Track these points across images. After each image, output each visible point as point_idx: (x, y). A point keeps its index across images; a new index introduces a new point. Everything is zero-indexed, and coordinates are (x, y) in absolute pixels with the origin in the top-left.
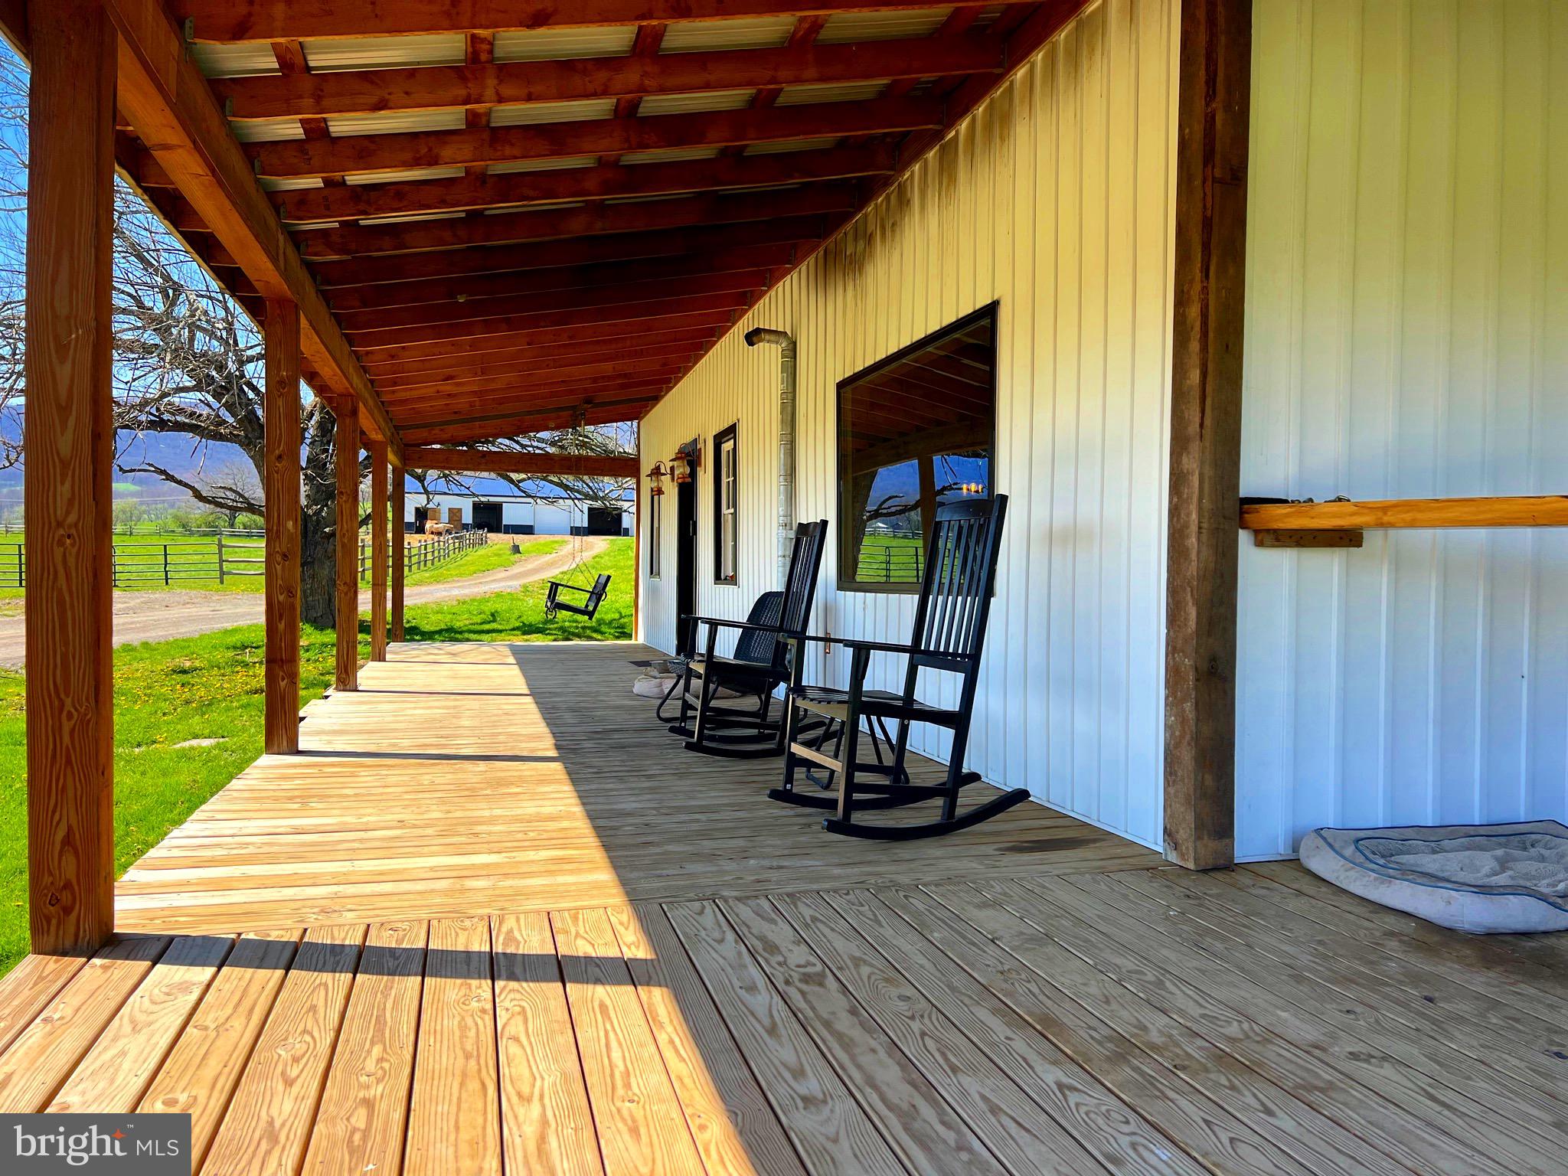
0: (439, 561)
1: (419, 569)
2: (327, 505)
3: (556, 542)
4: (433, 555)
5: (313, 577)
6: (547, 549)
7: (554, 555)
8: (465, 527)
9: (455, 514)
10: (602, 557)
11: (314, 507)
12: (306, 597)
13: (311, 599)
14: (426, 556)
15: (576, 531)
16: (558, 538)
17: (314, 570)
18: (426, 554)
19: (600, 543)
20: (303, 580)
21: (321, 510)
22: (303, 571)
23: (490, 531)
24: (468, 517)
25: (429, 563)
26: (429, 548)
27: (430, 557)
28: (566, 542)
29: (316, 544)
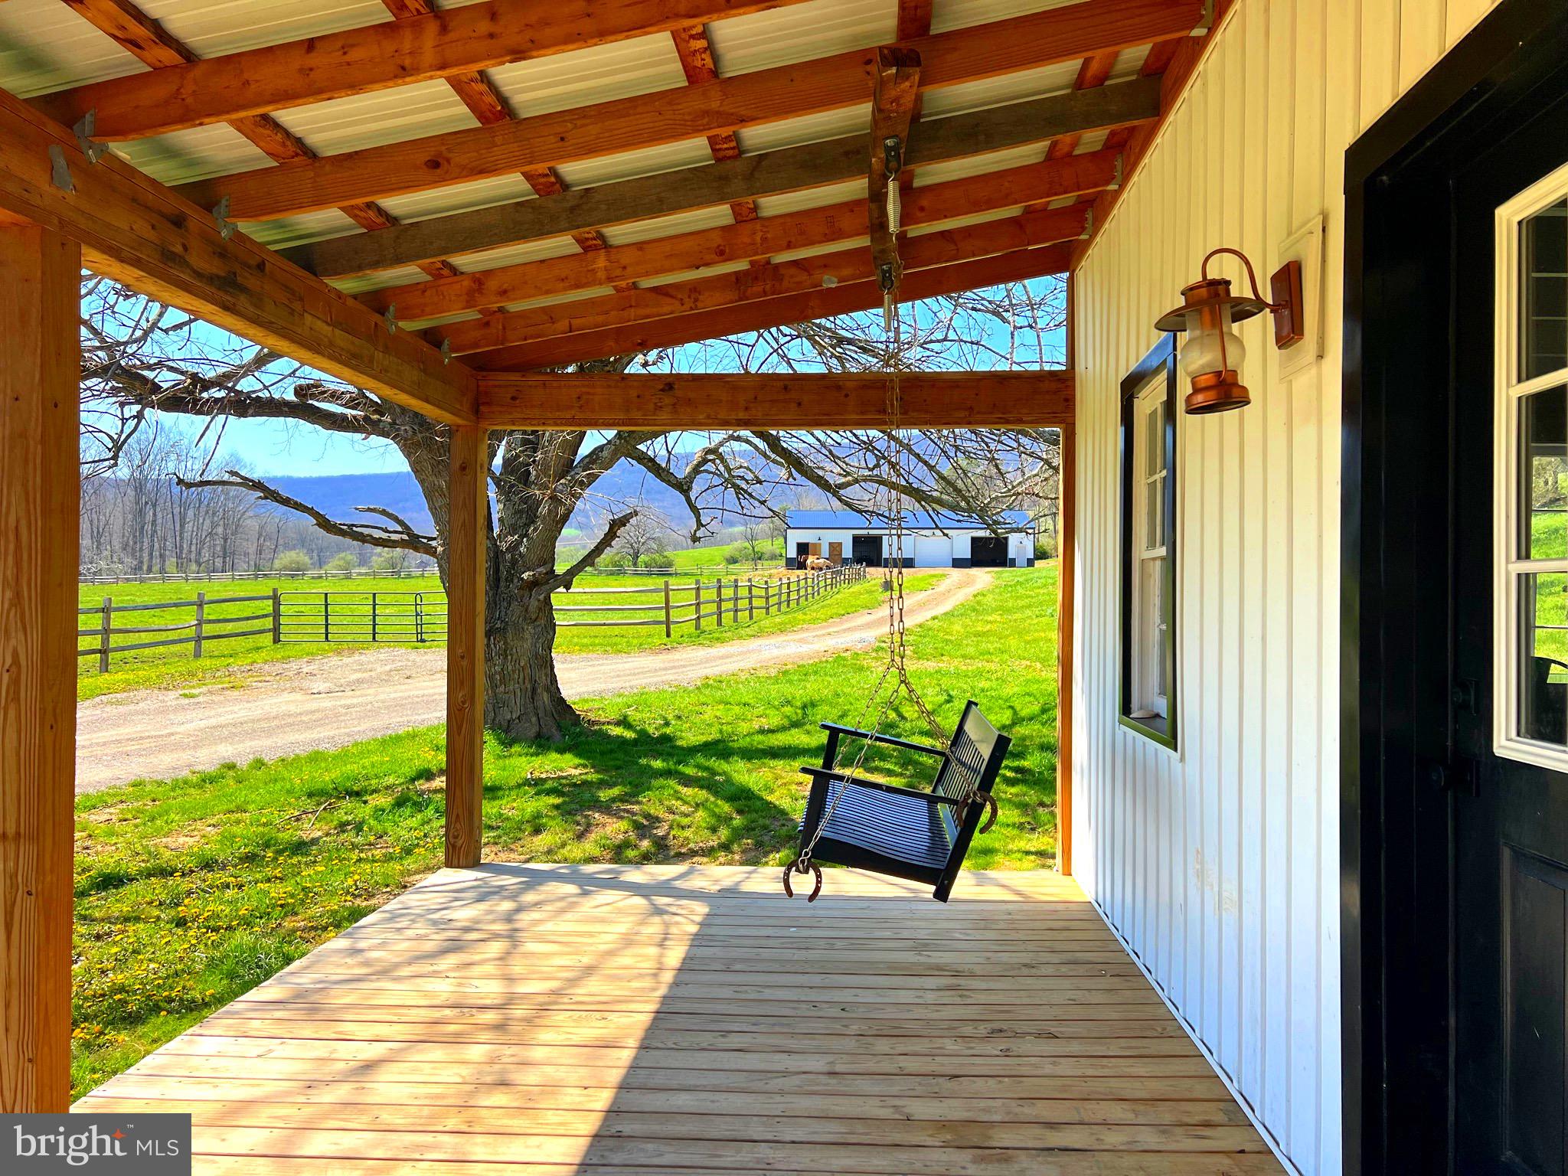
0: (807, 600)
1: (779, 610)
2: (526, 535)
3: (934, 576)
4: (798, 594)
5: (504, 654)
6: (922, 585)
7: (930, 592)
8: (845, 561)
9: (836, 548)
10: (984, 595)
11: (510, 538)
12: (494, 687)
13: (502, 689)
14: (789, 596)
15: (958, 563)
16: (939, 571)
17: (506, 643)
18: (789, 593)
19: (983, 577)
20: (489, 659)
21: (519, 543)
22: (488, 645)
23: (868, 565)
24: (847, 552)
25: (793, 604)
26: (793, 587)
27: (794, 596)
28: (945, 575)
29: (510, 599)
